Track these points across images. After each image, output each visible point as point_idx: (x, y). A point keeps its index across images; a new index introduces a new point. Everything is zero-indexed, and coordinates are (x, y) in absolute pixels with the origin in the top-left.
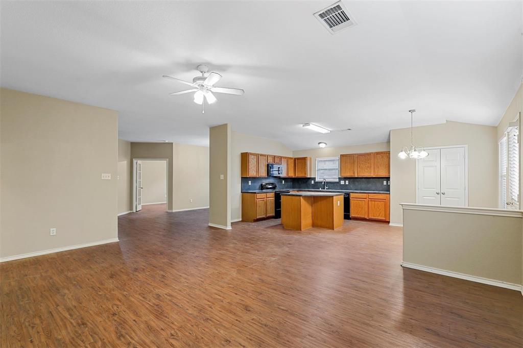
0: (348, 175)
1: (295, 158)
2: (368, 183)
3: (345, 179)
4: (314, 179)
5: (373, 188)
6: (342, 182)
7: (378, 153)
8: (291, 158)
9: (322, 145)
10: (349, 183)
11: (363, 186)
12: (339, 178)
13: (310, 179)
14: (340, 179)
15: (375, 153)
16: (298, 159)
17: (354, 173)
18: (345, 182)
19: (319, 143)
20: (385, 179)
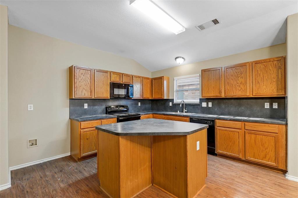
0: (212, 94)
1: (152, 79)
2: (240, 105)
3: (208, 100)
4: (172, 100)
5: (248, 112)
6: (204, 105)
7: (257, 63)
8: (148, 78)
9: (180, 61)
10: (212, 105)
11: (233, 109)
12: (200, 99)
13: (168, 100)
14: (202, 100)
15: (252, 63)
16: (155, 79)
17: (220, 92)
18: (207, 104)
19: (176, 58)
20: (268, 100)
